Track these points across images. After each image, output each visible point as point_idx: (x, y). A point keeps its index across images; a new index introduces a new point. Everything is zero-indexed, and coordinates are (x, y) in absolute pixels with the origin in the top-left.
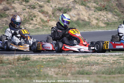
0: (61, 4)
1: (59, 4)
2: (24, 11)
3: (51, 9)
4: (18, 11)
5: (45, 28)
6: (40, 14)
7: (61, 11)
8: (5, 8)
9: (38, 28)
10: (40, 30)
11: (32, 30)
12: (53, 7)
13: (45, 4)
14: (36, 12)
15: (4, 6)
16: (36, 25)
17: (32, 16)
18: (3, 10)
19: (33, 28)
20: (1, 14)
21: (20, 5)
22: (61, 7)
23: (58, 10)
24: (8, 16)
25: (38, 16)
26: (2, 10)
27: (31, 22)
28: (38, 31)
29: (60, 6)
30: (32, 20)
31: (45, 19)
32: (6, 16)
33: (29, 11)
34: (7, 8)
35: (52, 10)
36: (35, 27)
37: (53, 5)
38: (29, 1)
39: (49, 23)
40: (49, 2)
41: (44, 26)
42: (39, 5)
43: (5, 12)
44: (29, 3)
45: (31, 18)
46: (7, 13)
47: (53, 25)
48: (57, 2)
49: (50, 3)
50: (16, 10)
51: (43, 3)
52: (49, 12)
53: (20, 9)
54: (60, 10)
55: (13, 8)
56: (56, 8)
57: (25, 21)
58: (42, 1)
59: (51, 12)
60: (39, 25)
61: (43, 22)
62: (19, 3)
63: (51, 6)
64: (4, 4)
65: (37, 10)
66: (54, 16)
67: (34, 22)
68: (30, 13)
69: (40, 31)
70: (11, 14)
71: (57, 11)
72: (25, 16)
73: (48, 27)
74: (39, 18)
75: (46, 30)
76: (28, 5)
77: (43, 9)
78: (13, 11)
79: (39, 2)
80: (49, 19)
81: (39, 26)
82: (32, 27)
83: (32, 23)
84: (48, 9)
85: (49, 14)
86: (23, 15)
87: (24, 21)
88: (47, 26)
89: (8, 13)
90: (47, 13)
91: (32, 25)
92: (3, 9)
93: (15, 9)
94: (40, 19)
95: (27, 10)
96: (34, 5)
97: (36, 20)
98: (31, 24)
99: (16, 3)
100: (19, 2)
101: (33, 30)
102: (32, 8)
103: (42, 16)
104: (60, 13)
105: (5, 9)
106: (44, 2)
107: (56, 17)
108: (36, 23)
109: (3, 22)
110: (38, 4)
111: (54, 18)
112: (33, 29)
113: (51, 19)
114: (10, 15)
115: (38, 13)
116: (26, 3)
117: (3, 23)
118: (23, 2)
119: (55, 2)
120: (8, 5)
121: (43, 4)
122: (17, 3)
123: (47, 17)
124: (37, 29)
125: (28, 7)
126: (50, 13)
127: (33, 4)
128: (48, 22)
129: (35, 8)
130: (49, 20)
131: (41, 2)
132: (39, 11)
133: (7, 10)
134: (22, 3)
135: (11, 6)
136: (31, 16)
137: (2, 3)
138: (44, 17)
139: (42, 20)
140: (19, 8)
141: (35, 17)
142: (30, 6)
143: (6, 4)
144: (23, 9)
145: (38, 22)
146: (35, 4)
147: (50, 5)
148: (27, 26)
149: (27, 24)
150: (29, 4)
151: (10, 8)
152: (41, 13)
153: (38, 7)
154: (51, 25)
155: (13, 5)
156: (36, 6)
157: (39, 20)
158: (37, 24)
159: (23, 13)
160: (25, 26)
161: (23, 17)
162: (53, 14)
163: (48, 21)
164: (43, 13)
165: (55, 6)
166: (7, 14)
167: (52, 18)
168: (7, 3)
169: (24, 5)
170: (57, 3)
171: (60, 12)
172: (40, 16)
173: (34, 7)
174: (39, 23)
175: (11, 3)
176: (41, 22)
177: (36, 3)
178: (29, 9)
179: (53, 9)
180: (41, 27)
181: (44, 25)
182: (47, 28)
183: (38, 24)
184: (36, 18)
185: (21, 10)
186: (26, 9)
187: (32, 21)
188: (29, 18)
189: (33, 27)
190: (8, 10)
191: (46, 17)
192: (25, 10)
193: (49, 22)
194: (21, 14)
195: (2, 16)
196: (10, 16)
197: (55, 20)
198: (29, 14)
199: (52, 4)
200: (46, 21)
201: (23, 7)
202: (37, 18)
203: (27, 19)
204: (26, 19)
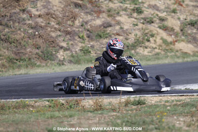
0: (194, 15)
1: (191, 14)
2: (135, 28)
3: (179, 23)
4: (125, 27)
5: (169, 54)
6: (160, 31)
7: (195, 26)
8: (105, 23)
9: (158, 54)
10: (160, 56)
11: (148, 57)
12: (182, 19)
13: (169, 15)
14: (154, 28)
15: (103, 20)
16: (154, 49)
17: (148, 35)
18: (102, 27)
19: (150, 54)
20: (100, 33)
21: (129, 18)
22: (195, 19)
23: (189, 24)
24: (110, 36)
25: (158, 34)
26: (100, 26)
27: (147, 44)
28: (158, 59)
29: (192, 19)
30: (149, 41)
31: (170, 39)
32: (107, 35)
33: (144, 28)
34: (108, 23)
35: (180, 25)
36: (153, 52)
37: (182, 17)
38: (143, 12)
39: (176, 45)
40: (175, 13)
41: (167, 50)
42: (160, 17)
43: (105, 29)
44: (143, 14)
45: (146, 38)
46: (108, 31)
47: (182, 48)
48: (189, 12)
49: (177, 13)
50: (122, 27)
51: (165, 13)
52: (175, 28)
53: (128, 25)
54: (192, 24)
55: (119, 23)
56: (187, 22)
57: (138, 43)
58: (164, 12)
59: (179, 27)
60: (159, 49)
61: (165, 44)
62: (128, 15)
63: (179, 19)
64: (103, 17)
65: (157, 26)
66: (183, 34)
67: (151, 45)
68: (145, 30)
69: (162, 59)
70: (115, 32)
71: (189, 26)
72: (137, 35)
73: (174, 52)
74: (159, 38)
75: (171, 56)
76: (142, 18)
77: (166, 23)
78: (117, 27)
79: (158, 13)
80: (175, 39)
81: (160, 51)
82: (148, 52)
83: (148, 46)
84: (174, 23)
85: (175, 31)
86: (133, 34)
87: (135, 43)
88: (172, 50)
89: (111, 31)
90: (172, 29)
91: (149, 50)
92: (102, 25)
93: (121, 24)
94: (162, 39)
95: (140, 26)
96: (151, 18)
97: (155, 41)
98: (146, 48)
99: (123, 16)
100: (128, 13)
101: (150, 58)
102: (148, 22)
103: (164, 34)
104: (192, 29)
105: (105, 25)
106: (167, 12)
107: (186, 36)
108: (154, 46)
109: (102, 46)
110: (157, 15)
111: (183, 37)
112: (150, 56)
113: (179, 38)
114: (113, 34)
115: (158, 29)
116: (139, 15)
117: (103, 48)
118: (134, 13)
119: (185, 12)
120: (109, 19)
121: (166, 15)
122: (125, 14)
123: (173, 36)
124: (156, 55)
125: (142, 22)
126: (177, 29)
127: (150, 16)
128: (174, 45)
129: (153, 22)
130: (176, 41)
131: (162, 13)
132: (160, 27)
133: (108, 27)
134: (131, 15)
135: (115, 20)
136: (146, 36)
137: (101, 16)
138: (168, 37)
139: (165, 41)
140: (128, 23)
141: (152, 36)
142: (145, 19)
143: (106, 17)
144: (134, 24)
145: (158, 44)
146: (152, 16)
147: (177, 17)
148: (141, 52)
149: (140, 48)
150: (142, 16)
151: (113, 22)
152: (163, 29)
153: (158, 21)
154: (178, 49)
155: (118, 18)
156: (155, 19)
157: (159, 41)
158: (156, 48)
159: (135, 30)
160: (138, 50)
161: (134, 37)
162: (182, 30)
163: (173, 43)
164: (165, 30)
165: (185, 18)
166: (109, 33)
167: (181, 37)
168: (109, 16)
169: (136, 19)
170: (188, 14)
171: (193, 27)
172: (161, 35)
173: (150, 20)
174: (160, 46)
175: (115, 15)
176: (163, 45)
177: (155, 15)
178: (143, 23)
179: (181, 23)
180: (163, 53)
181: (167, 48)
182: (173, 54)
183: (158, 47)
184: (154, 38)
185: (131, 25)
186: (139, 24)
187: (149, 43)
188: (143, 39)
189: (150, 52)
190: (111, 26)
191: (171, 35)
192: (137, 25)
193: (176, 43)
194: (130, 32)
195: (101, 36)
196: (113, 36)
197: (185, 40)
198: (143, 33)
199: (180, 15)
200: (171, 43)
201: (134, 21)
202: (156, 37)
203: (141, 39)
204: (138, 40)
